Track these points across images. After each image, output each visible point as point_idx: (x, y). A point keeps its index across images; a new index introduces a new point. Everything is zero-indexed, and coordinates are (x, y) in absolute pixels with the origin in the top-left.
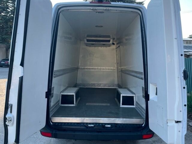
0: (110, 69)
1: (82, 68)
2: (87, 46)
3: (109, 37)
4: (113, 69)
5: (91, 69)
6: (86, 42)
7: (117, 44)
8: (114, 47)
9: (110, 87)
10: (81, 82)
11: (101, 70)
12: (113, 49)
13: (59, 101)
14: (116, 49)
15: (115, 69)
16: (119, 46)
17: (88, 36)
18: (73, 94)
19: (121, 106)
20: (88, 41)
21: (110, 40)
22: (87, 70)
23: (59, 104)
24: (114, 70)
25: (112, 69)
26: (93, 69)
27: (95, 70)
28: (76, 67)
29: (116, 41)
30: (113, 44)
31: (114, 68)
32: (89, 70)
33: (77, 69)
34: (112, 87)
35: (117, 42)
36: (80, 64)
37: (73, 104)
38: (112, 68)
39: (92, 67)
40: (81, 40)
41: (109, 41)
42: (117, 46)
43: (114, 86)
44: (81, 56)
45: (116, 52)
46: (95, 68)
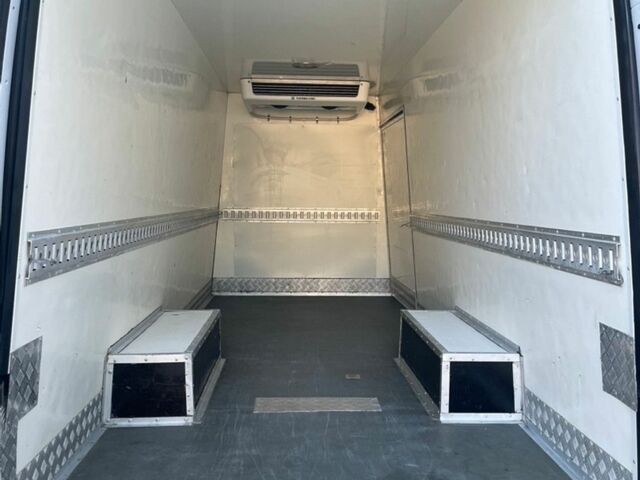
0: (356, 215)
1: (236, 211)
2: (253, 114)
3: (352, 71)
4: (369, 215)
5: (274, 215)
6: (249, 94)
7: (386, 106)
8: (372, 119)
9: (357, 292)
10: (231, 274)
11: (319, 219)
12: (369, 130)
13: (101, 397)
14: (381, 127)
15: (376, 216)
16: (401, 112)
17: (259, 68)
18: (180, 359)
19: (447, 417)
20: (258, 88)
21: (358, 86)
22: (257, 221)
23: (100, 415)
24: (373, 219)
25: (362, 215)
26: (281, 215)
27: (292, 220)
28: (207, 207)
29: (379, 96)
30: (370, 107)
31: (373, 213)
32: (264, 220)
33: (215, 215)
34: (364, 292)
35: (385, 99)
36: (224, 197)
37: (182, 412)
38: (366, 212)
39: (278, 205)
40: (228, 93)
41: (353, 91)
42: (387, 115)
43: (373, 287)
44: (229, 159)
45: (382, 141)
46: (292, 212)
